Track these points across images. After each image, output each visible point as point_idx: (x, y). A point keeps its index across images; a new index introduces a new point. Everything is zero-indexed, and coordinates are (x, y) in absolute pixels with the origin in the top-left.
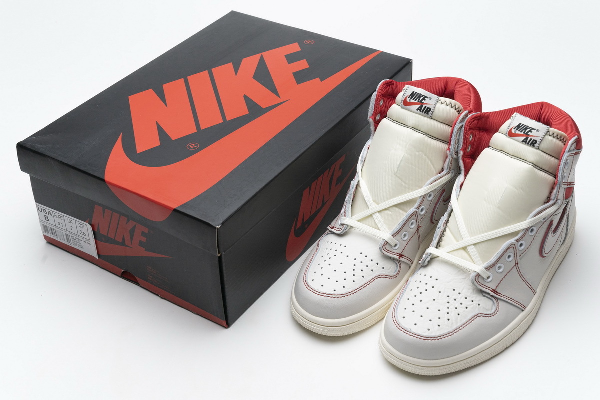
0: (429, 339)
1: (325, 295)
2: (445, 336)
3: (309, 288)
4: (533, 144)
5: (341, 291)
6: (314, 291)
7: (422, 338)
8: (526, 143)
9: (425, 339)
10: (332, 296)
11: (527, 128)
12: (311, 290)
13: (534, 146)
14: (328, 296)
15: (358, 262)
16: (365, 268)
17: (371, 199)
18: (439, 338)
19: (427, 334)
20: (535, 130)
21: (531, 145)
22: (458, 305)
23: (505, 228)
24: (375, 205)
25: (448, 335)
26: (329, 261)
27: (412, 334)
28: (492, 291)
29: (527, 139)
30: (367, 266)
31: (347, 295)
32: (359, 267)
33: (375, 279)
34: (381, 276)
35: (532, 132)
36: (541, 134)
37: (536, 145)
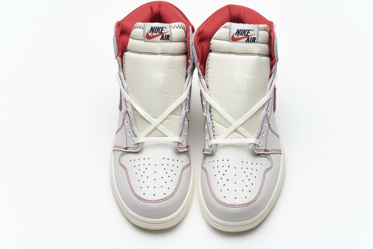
0: (250, 204)
1: (161, 201)
2: (258, 196)
3: (146, 201)
4: (254, 40)
5: (169, 193)
6: (151, 201)
7: (246, 205)
8: (248, 42)
9: (248, 204)
10: (166, 199)
11: (245, 31)
12: (149, 201)
13: (254, 42)
14: (163, 200)
15: (165, 165)
16: (172, 168)
17: (150, 117)
18: (255, 200)
19: (246, 201)
20: (251, 30)
21: (252, 42)
22: (251, 171)
23: (257, 105)
24: (155, 120)
25: (258, 195)
26: (145, 175)
27: (238, 206)
28: (265, 151)
29: (248, 39)
30: (173, 166)
31: (174, 193)
32: (168, 169)
33: (182, 172)
34: (184, 168)
35: (250, 33)
36: (255, 32)
37: (256, 41)
